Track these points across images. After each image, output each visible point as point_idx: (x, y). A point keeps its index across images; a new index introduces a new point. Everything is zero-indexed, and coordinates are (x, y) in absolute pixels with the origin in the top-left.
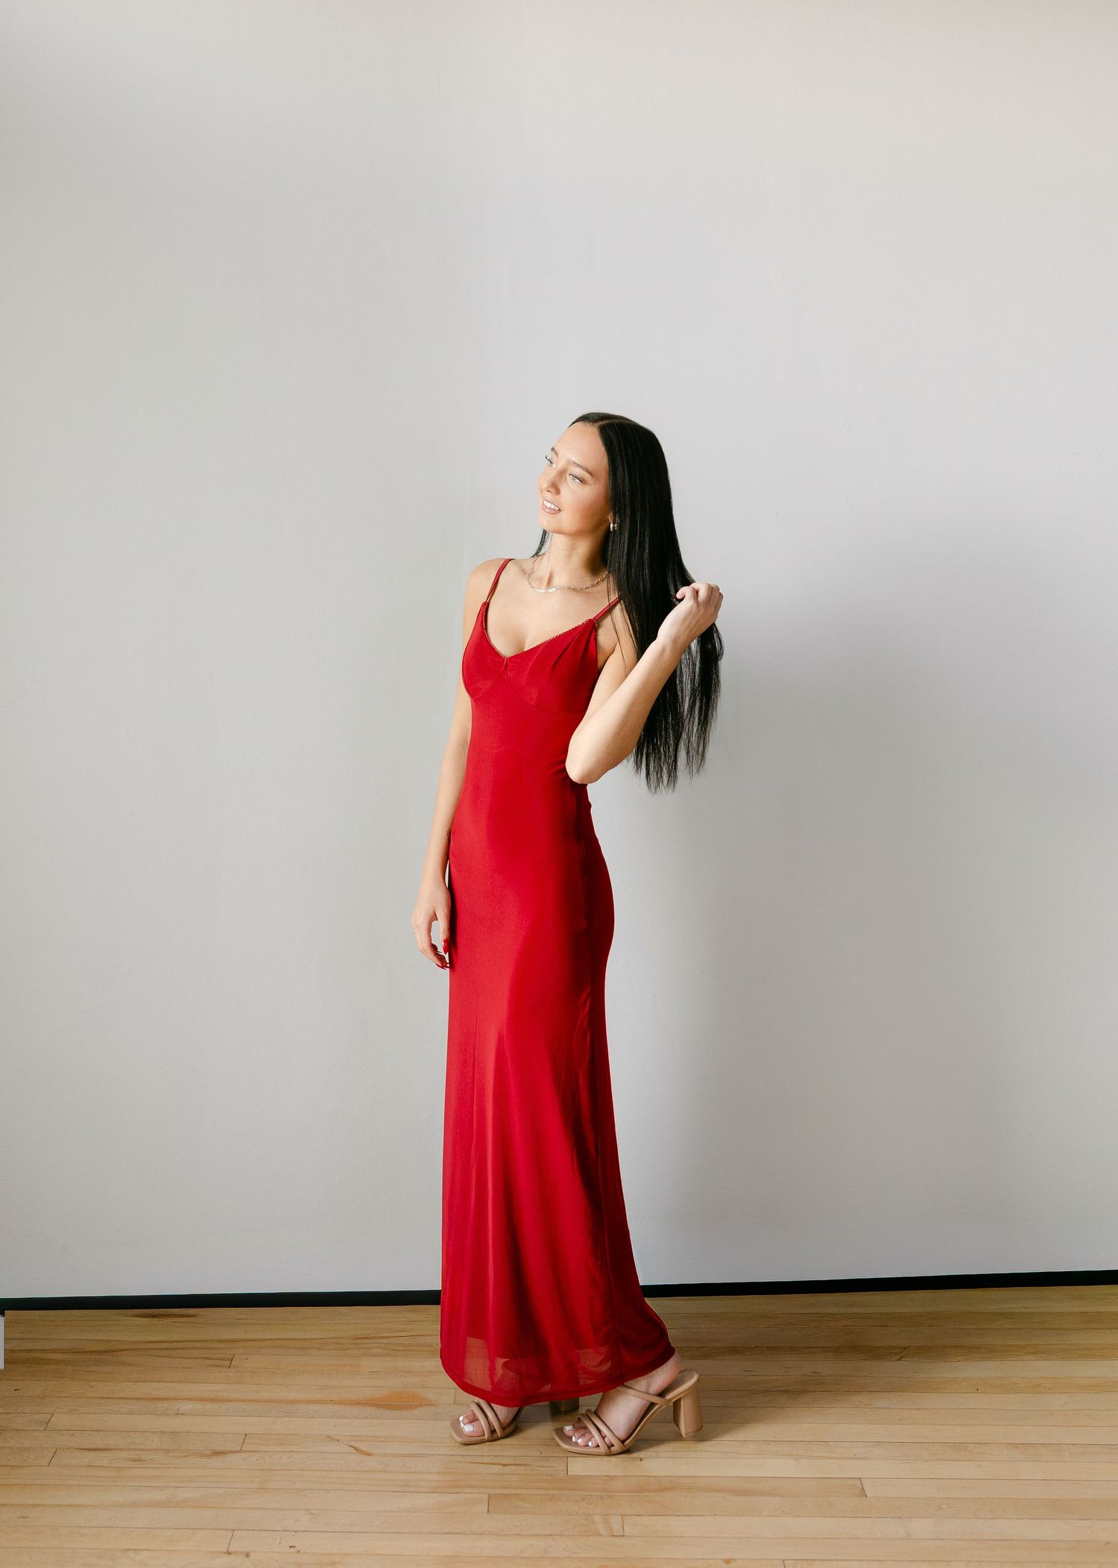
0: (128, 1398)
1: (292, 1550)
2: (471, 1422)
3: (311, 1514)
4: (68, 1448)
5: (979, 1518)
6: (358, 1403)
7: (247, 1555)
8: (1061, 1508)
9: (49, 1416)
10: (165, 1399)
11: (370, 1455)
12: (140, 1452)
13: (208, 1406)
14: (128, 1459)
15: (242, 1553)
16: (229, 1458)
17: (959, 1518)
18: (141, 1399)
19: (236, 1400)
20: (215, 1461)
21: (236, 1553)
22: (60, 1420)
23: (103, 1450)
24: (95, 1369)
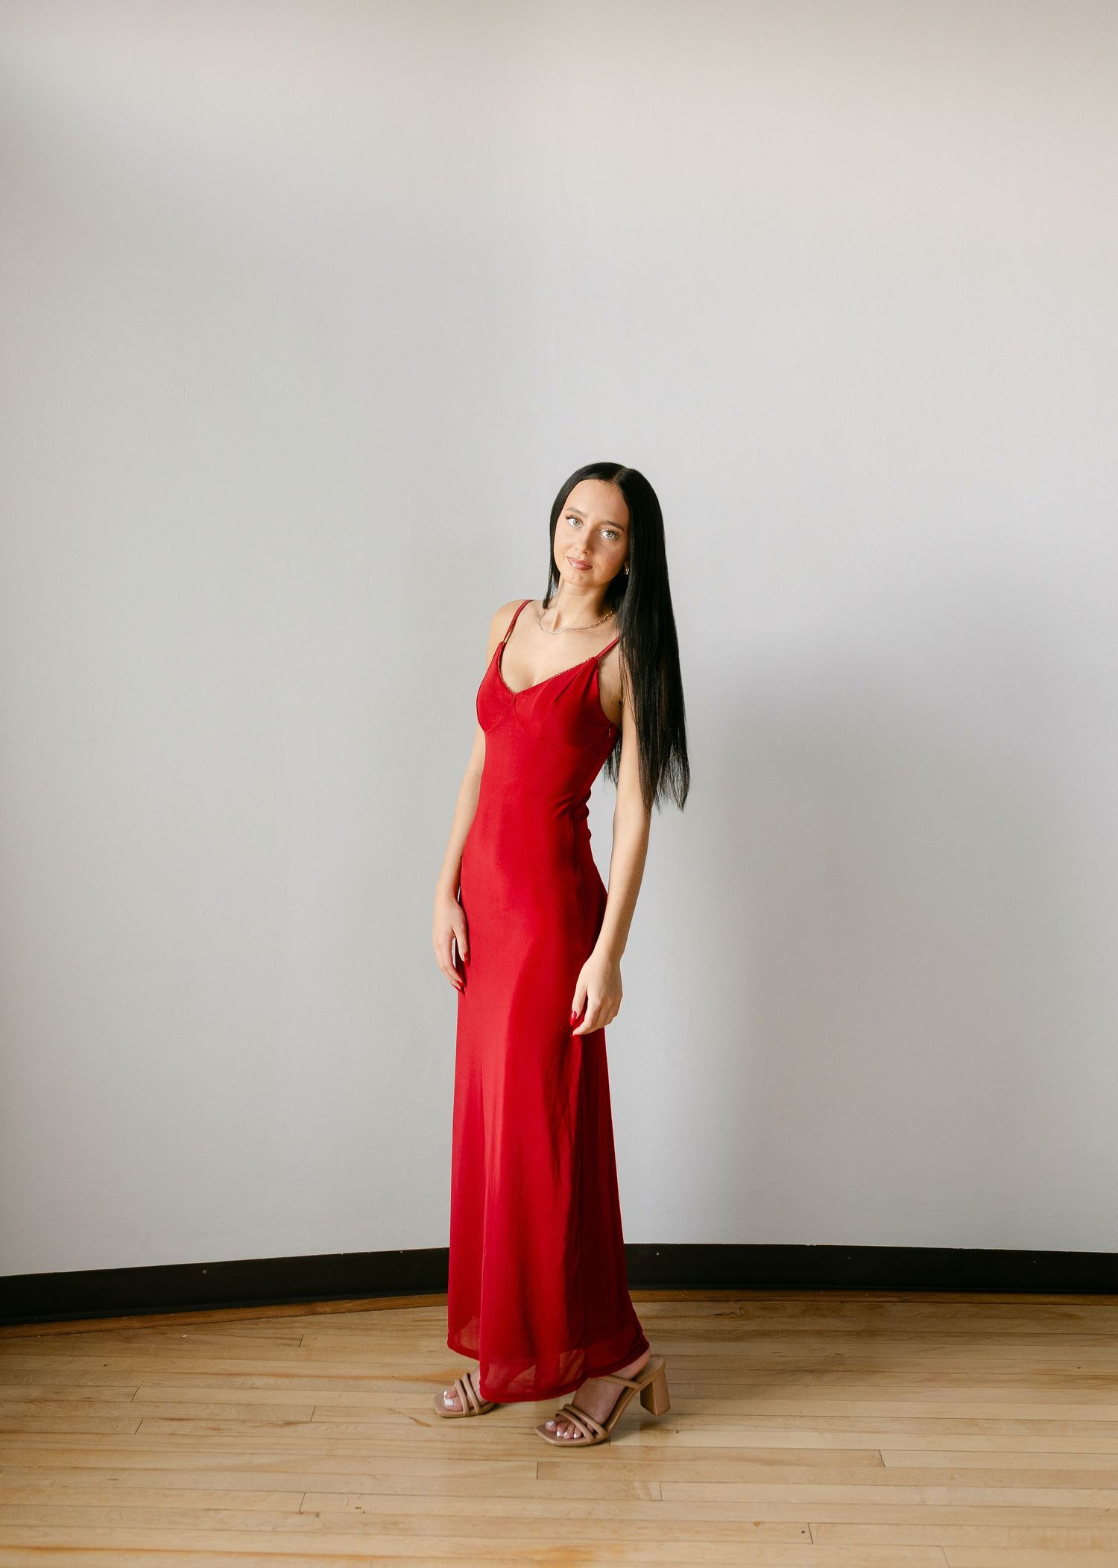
0: (208, 1374)
1: (359, 1511)
2: (451, 1398)
3: (376, 1478)
4: (153, 1418)
5: (989, 1487)
6: (417, 1379)
7: (318, 1515)
8: (1065, 1479)
9: (136, 1389)
10: (242, 1375)
11: (428, 1426)
12: (218, 1422)
13: (281, 1381)
14: (209, 1428)
15: (312, 1513)
16: (299, 1427)
17: (970, 1486)
18: (220, 1374)
19: (305, 1376)
20: (288, 1431)
21: (307, 1513)
22: (146, 1393)
23: (185, 1420)
24: (176, 1347)
